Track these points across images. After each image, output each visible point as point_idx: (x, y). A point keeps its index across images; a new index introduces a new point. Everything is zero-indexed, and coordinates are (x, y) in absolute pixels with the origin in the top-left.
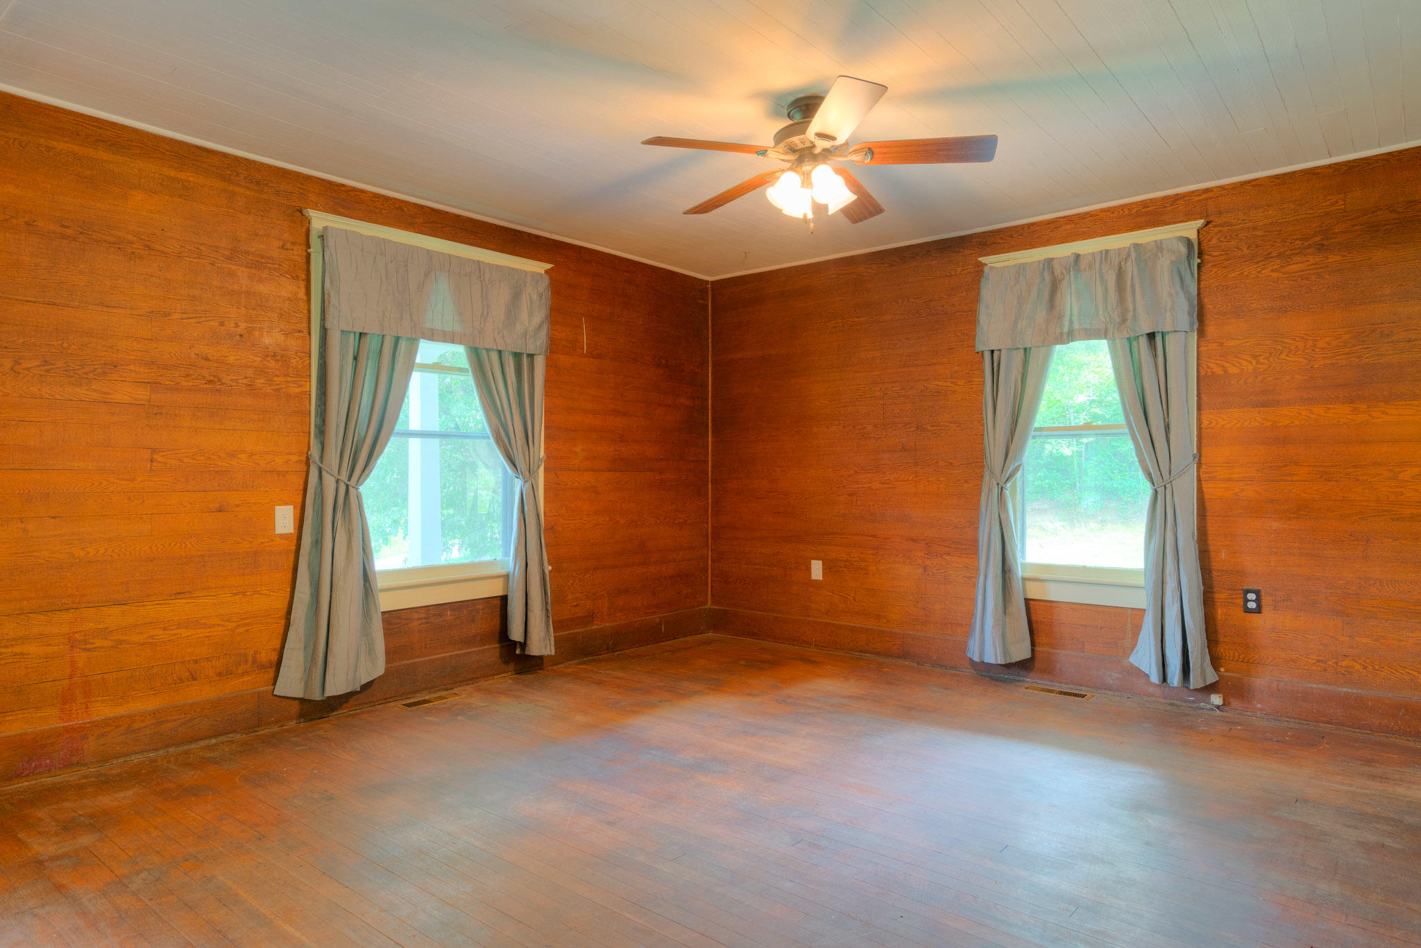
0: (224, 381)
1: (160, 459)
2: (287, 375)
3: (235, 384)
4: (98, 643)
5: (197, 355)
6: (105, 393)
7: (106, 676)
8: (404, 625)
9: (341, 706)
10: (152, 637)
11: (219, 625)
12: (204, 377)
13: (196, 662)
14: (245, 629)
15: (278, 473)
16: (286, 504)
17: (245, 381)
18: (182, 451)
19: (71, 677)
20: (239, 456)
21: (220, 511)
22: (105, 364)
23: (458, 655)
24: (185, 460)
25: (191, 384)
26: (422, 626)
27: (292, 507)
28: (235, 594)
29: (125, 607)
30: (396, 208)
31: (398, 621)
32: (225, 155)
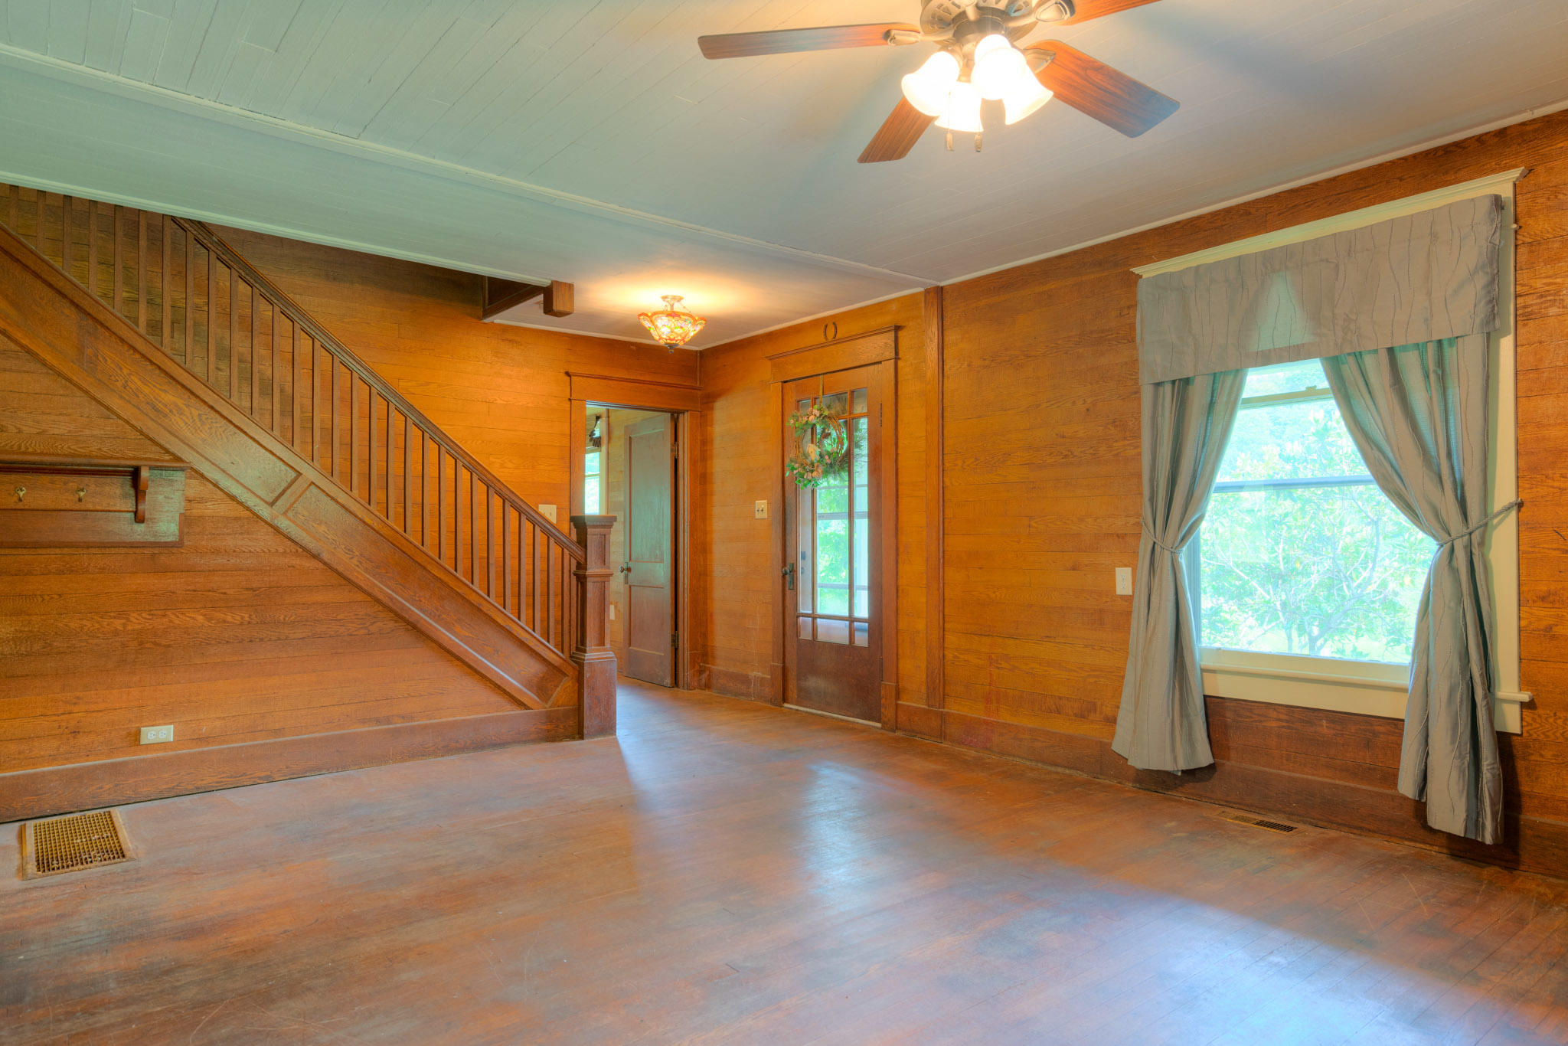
0: (1075, 453)
1: (1034, 525)
2: (1125, 439)
3: (1082, 455)
4: (1004, 664)
5: (1057, 435)
6: (1004, 476)
7: (1008, 691)
8: (1256, 721)
9: (1176, 788)
10: (1033, 669)
11: (1075, 671)
12: (1062, 453)
13: (1060, 698)
14: (1094, 680)
15: (1118, 536)
16: (1126, 566)
17: (1091, 451)
18: (1048, 517)
19: (990, 684)
20: (1087, 520)
21: (1074, 570)
22: (1004, 454)
23: (1337, 787)
24: (1049, 525)
25: (1053, 460)
26: (1283, 730)
27: (1130, 569)
28: (1086, 646)
29: (1017, 641)
30: (1241, 215)
31: (1248, 714)
32: (1075, 253)
